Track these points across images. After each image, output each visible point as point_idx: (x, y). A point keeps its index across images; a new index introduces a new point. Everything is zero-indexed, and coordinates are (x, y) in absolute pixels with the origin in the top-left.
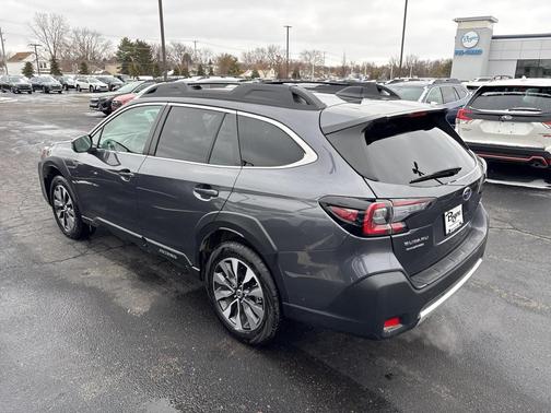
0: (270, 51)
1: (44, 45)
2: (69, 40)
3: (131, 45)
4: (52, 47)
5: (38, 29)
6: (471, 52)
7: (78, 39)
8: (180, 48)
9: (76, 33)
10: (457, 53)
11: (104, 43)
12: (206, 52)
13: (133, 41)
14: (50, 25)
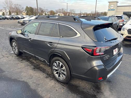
0: (62, 9)
1: (7, 8)
2: (13, 7)
3: (28, 8)
4: (9, 8)
5: (6, 4)
6: (112, 10)
7: (16, 6)
8: (40, 9)
9: (15, 5)
10: (109, 10)
11: (22, 7)
12: (47, 10)
13: (29, 7)
14: (8, 3)
